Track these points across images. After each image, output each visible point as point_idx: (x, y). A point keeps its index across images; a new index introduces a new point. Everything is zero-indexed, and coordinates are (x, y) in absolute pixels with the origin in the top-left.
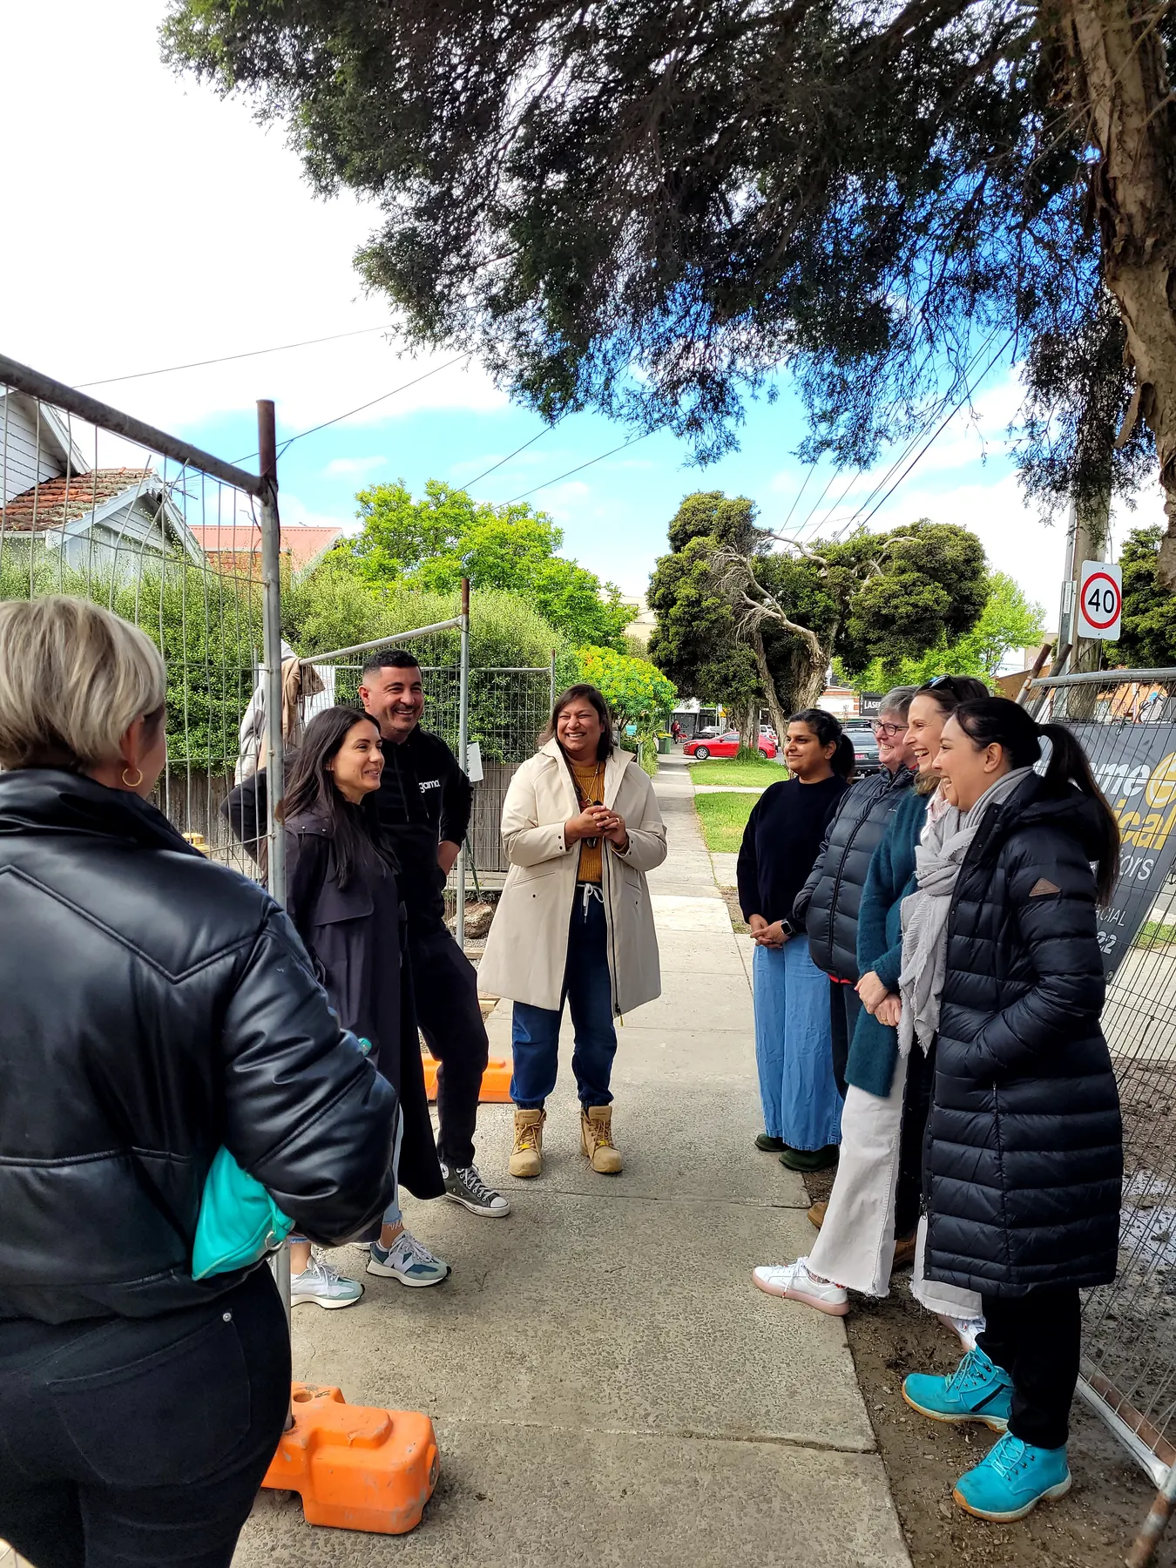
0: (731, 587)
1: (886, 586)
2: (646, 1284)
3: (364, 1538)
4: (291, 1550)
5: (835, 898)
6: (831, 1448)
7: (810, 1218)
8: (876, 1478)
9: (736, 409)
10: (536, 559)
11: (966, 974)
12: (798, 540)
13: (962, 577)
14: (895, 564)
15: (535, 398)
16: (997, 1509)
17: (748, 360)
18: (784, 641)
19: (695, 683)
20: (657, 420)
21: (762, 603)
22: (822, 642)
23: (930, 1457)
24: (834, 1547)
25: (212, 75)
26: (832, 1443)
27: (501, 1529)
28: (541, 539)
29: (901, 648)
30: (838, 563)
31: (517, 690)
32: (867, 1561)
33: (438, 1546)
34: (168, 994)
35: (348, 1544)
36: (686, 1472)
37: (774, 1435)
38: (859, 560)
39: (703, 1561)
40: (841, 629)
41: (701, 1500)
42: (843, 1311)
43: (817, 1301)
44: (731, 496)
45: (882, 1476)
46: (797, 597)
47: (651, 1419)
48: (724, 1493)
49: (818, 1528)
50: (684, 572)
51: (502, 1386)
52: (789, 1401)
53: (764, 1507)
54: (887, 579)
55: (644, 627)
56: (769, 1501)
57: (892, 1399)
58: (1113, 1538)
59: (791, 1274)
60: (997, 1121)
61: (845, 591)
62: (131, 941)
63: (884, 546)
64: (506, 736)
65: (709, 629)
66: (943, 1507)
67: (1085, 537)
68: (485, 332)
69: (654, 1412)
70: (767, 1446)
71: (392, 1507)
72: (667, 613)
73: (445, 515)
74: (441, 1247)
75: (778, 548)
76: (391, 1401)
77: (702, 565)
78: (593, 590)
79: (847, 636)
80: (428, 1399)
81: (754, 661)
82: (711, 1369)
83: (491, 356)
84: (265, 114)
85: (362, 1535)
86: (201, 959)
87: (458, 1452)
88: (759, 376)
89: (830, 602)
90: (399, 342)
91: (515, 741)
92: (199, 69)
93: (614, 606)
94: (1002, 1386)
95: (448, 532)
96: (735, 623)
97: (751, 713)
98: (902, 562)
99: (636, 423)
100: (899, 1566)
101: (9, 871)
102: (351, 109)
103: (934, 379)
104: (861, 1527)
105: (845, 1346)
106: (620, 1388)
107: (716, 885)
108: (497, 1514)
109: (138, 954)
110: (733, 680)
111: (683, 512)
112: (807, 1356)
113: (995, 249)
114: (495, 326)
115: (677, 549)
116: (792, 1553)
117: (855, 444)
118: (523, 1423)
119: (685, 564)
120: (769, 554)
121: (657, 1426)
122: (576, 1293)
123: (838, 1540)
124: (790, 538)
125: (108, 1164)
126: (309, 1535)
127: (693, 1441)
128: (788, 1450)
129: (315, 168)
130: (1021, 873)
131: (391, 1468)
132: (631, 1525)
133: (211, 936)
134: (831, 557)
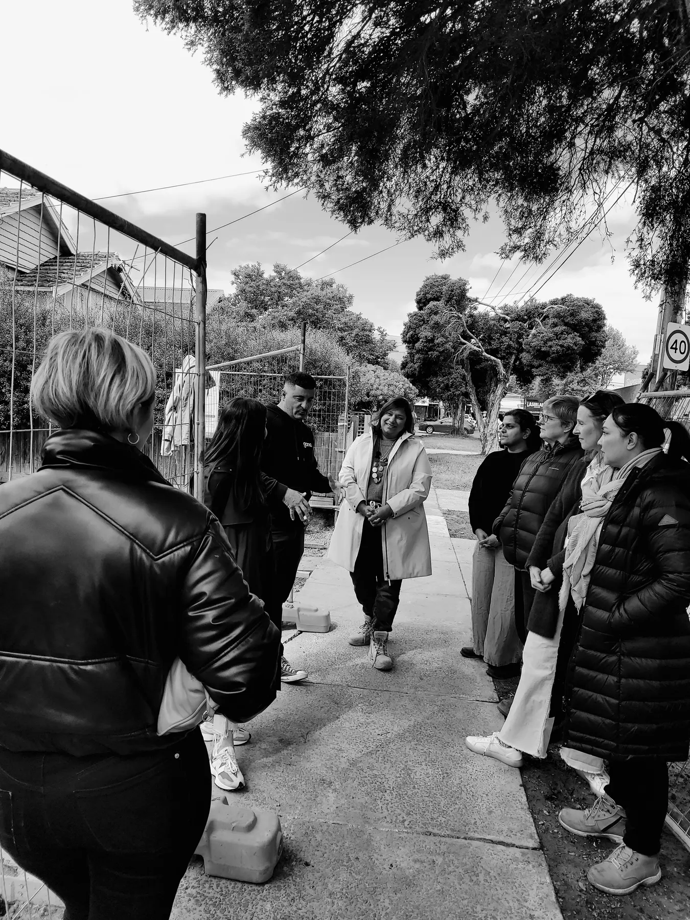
0: (452, 332)
1: (545, 334)
2: (402, 743)
3: (239, 885)
4: (197, 889)
5: (517, 521)
6: (513, 845)
7: (499, 708)
8: (540, 865)
9: (464, 226)
10: (337, 312)
11: (608, 569)
12: (493, 305)
13: (591, 330)
14: (551, 321)
15: (346, 216)
16: (613, 887)
17: (473, 196)
18: (483, 364)
19: (428, 388)
20: (416, 231)
21: (470, 341)
22: (505, 366)
23: (573, 854)
24: (516, 904)
25: (163, 19)
26: (513, 843)
27: (320, 884)
28: (340, 300)
29: (553, 371)
30: (517, 320)
31: (327, 389)
32: (536, 914)
33: (283, 892)
34: (151, 566)
35: (230, 887)
36: (428, 856)
37: (480, 837)
38: (530, 318)
39: (439, 909)
40: (517, 359)
41: (437, 873)
42: (519, 764)
43: (504, 758)
44: (454, 278)
45: (544, 864)
46: (491, 339)
47: (406, 823)
48: (450, 869)
49: (507, 893)
50: (425, 322)
51: (318, 799)
52: (488, 817)
53: (474, 878)
54: (546, 330)
55: (399, 354)
56: (477, 875)
57: (549, 818)
58: (683, 907)
59: (489, 742)
60: (620, 660)
61: (520, 336)
62: (131, 534)
63: (545, 310)
64: (319, 416)
65: (438, 357)
66: (581, 884)
67: (669, 308)
68: (318, 176)
69: (408, 819)
70: (476, 843)
71: (256, 867)
72: (414, 346)
73: (284, 284)
74: (281, 716)
75: (481, 309)
76: (254, 805)
77: (436, 318)
78: (370, 331)
79: (521, 363)
80: (275, 805)
81: (464, 376)
82: (442, 795)
83: (321, 191)
84: (192, 43)
85: (238, 883)
86: (171, 547)
87: (293, 837)
88: (479, 206)
89: (511, 343)
90: (267, 181)
91: (324, 420)
92: (156, 16)
93: (382, 341)
94: (621, 817)
95: (286, 295)
96: (454, 353)
97: (460, 407)
98: (555, 320)
99: (404, 232)
100: (555, 918)
101: (62, 489)
102: (246, 41)
103: (583, 211)
104: (533, 893)
105: (521, 786)
106: (388, 804)
107: (439, 508)
108: (317, 875)
109: (135, 542)
110: (452, 387)
111: (425, 286)
112: (499, 790)
113: (625, 133)
114: (324, 173)
115: (420, 309)
116: (491, 907)
117: (534, 248)
118: (331, 822)
119: (426, 317)
120: (475, 312)
121: (411, 828)
122: (361, 746)
123: (518, 900)
124: (488, 304)
125: (114, 665)
126: (207, 881)
127: (432, 837)
128: (488, 846)
129: (221, 76)
130: (653, 512)
131: (256, 845)
132: (396, 885)
133: (177, 534)
134: (513, 316)
